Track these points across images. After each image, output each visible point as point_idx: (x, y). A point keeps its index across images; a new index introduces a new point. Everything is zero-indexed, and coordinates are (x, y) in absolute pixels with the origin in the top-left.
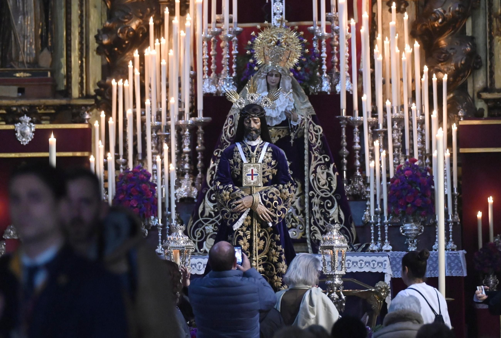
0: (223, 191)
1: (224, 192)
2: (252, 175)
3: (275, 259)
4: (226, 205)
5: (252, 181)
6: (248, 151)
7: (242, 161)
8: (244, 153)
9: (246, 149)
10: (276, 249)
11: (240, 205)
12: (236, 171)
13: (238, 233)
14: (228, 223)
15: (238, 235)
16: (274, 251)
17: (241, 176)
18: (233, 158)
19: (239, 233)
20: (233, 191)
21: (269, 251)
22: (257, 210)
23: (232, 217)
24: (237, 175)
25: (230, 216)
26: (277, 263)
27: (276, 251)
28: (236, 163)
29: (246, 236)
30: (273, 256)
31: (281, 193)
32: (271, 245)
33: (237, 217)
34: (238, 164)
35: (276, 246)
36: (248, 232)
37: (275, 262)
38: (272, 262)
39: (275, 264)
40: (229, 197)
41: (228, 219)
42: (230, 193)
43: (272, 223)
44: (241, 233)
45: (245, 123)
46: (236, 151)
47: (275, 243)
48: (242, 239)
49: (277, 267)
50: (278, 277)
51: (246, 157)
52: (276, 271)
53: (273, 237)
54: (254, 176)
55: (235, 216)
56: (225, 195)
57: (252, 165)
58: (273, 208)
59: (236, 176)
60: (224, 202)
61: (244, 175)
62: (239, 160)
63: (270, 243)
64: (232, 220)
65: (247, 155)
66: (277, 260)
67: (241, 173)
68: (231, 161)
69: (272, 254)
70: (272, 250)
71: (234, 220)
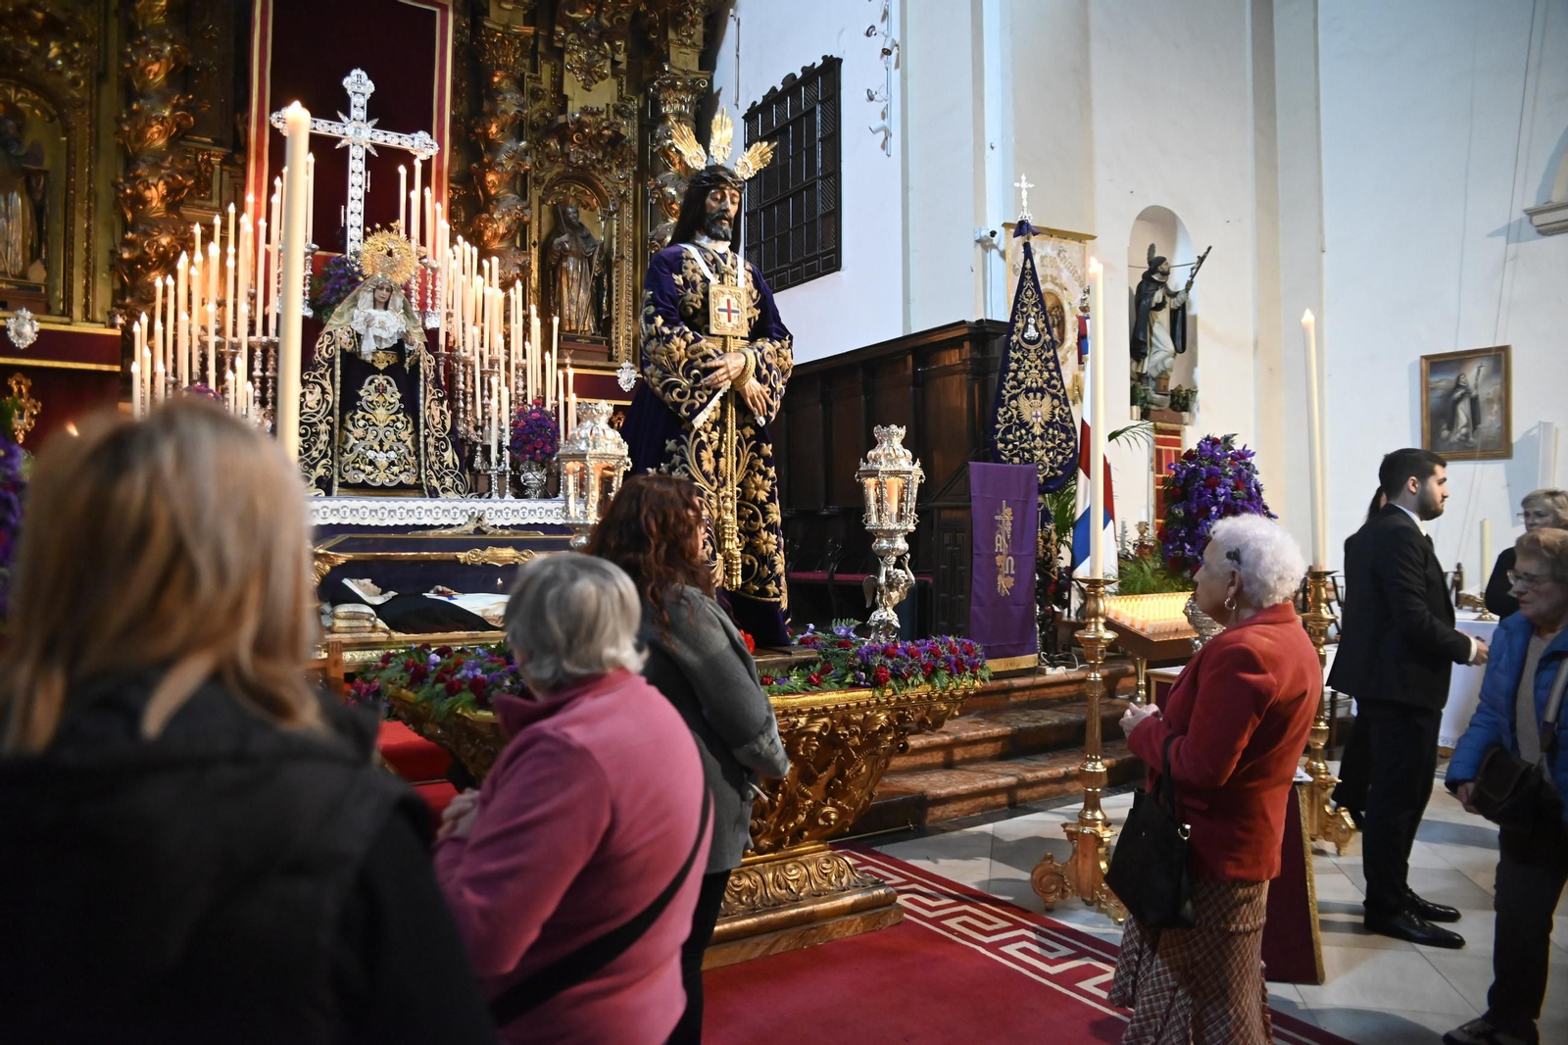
0: (675, 337)
1: (677, 339)
2: (729, 311)
3: (762, 496)
4: (676, 370)
5: (729, 325)
6: (714, 261)
7: (706, 280)
8: (708, 265)
9: (711, 258)
10: (765, 475)
11: (722, 371)
12: (691, 301)
13: (698, 435)
14: (683, 411)
15: (698, 440)
16: (759, 478)
17: (704, 312)
18: (682, 273)
19: (700, 436)
20: (693, 342)
21: (746, 477)
22: (747, 386)
23: (692, 397)
24: (694, 308)
25: (688, 396)
26: (767, 503)
27: (763, 479)
28: (689, 284)
29: (711, 443)
30: (757, 488)
31: (778, 356)
32: (750, 466)
33: (706, 398)
34: (694, 284)
35: (763, 467)
36: (715, 435)
37: (762, 501)
38: (755, 500)
39: (762, 506)
40: (686, 353)
41: (681, 403)
42: (688, 345)
43: (764, 416)
44: (704, 437)
45: (709, 200)
46: (687, 258)
47: (762, 461)
48: (706, 450)
49: (765, 513)
50: (768, 535)
51: (712, 272)
52: (765, 521)
53: (757, 449)
54: (733, 315)
55: (701, 397)
56: (678, 349)
57: (726, 290)
58: (770, 386)
59: (691, 310)
60: (674, 363)
61: (713, 309)
62: (698, 278)
63: (748, 461)
64: (694, 405)
65: (714, 269)
66: (767, 498)
67: (705, 303)
68: (679, 279)
69: (753, 486)
70: (755, 475)
71: (698, 405)
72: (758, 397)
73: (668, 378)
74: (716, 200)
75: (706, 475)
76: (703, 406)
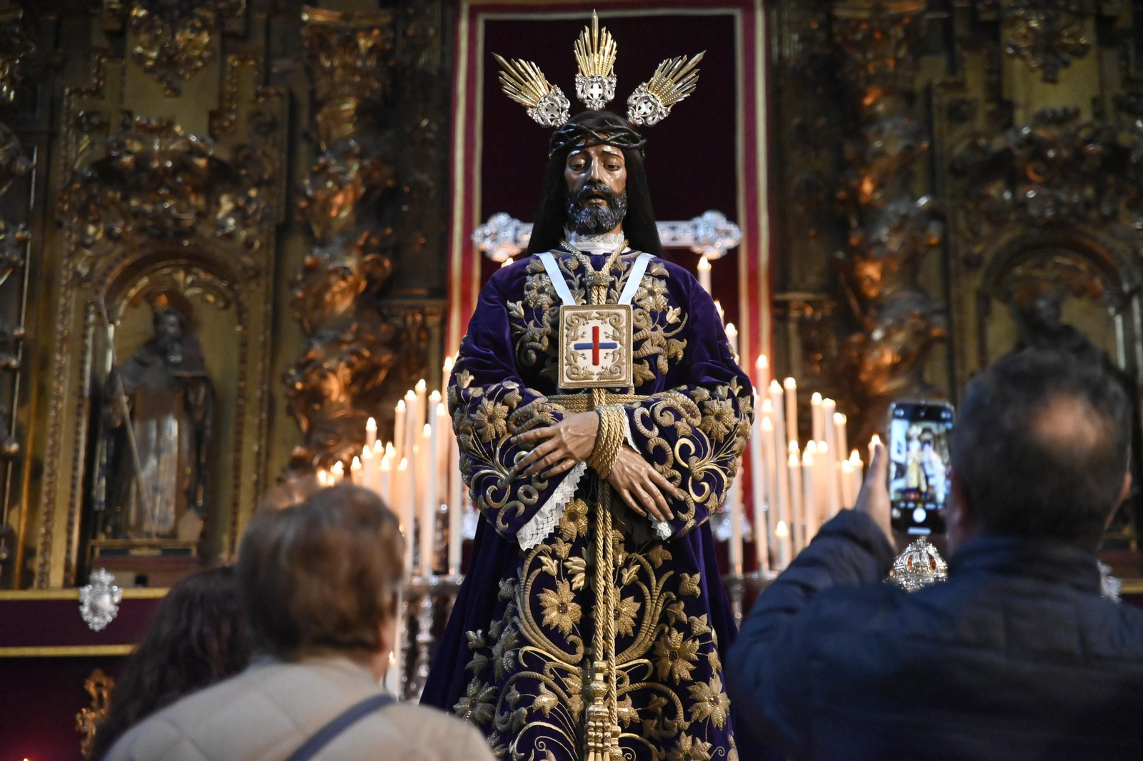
0: (485, 401)
1: (488, 405)
2: (595, 347)
3: (683, 670)
4: (492, 455)
5: (596, 369)
6: (581, 269)
7: (557, 301)
8: (566, 276)
9: (573, 264)
10: (686, 629)
11: (548, 445)
12: (533, 340)
13: (537, 563)
14: (499, 522)
15: (538, 571)
16: (677, 637)
17: (551, 356)
18: (522, 297)
19: (541, 564)
20: (520, 404)
21: (658, 639)
22: (615, 468)
23: (514, 496)
24: (537, 351)
25: (507, 495)
26: (691, 683)
27: (685, 639)
28: (534, 313)
29: (570, 577)
30: (673, 657)
31: (704, 415)
32: (664, 618)
33: (536, 497)
34: (540, 311)
35: (684, 617)
36: (577, 564)
37: (681, 679)
38: (670, 681)
39: (683, 689)
40: (507, 425)
41: (498, 510)
42: (511, 410)
43: (670, 522)
44: (551, 566)
45: (569, 170)
46: (533, 273)
47: (683, 605)
48: (555, 589)
49: (690, 702)
50: (694, 742)
51: (571, 287)
52: (688, 717)
53: (673, 584)
54: (602, 352)
55: (528, 495)
56: (492, 419)
57: (594, 313)
58: (676, 466)
59: (534, 356)
60: (487, 445)
61: (566, 346)
62: (545, 299)
63: (660, 609)
64: (516, 509)
65: (576, 283)
66: (691, 672)
67: (554, 341)
68: (517, 308)
69: (668, 652)
70: (669, 634)
71: (522, 509)
72: (644, 487)
73: (478, 470)
74: (577, 168)
75: (554, 635)
76: (532, 510)
